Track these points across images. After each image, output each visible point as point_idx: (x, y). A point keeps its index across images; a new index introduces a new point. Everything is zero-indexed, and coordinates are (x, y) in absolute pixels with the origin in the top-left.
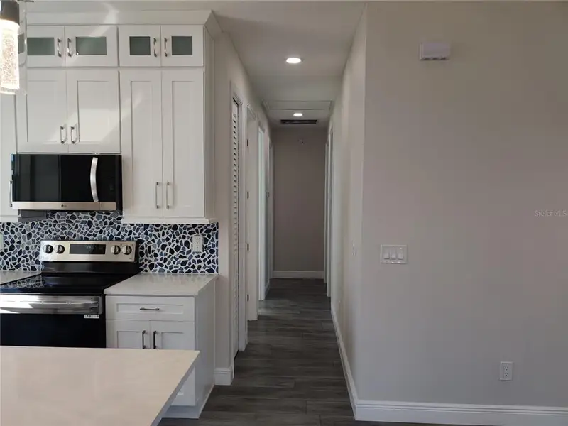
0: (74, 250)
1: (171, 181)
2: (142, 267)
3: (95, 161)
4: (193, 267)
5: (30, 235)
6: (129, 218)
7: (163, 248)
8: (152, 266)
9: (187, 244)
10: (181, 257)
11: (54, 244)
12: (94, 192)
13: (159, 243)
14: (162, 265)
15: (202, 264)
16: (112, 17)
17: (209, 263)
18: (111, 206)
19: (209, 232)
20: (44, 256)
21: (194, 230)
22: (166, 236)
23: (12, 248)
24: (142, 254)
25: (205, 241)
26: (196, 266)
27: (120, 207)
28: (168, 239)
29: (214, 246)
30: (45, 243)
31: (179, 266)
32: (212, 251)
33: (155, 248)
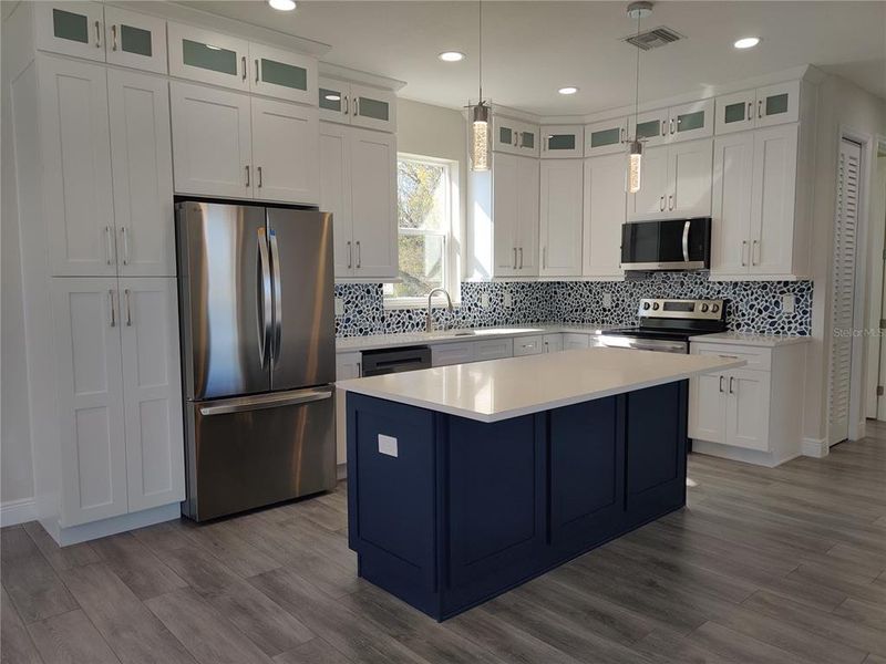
0: (667, 307)
1: (758, 239)
2: (729, 326)
3: (687, 225)
4: (783, 328)
5: (631, 295)
6: (716, 275)
7: (752, 307)
8: (738, 326)
9: (777, 303)
10: (770, 317)
11: (651, 301)
12: (685, 253)
13: (747, 303)
14: (749, 325)
15: (793, 326)
16: (709, 92)
17: (802, 324)
18: (702, 264)
19: (802, 290)
20: (643, 313)
21: (785, 289)
22: (755, 295)
23: (617, 306)
24: (730, 314)
25: (798, 301)
26: (786, 327)
27: (708, 266)
28: (756, 299)
29: (807, 306)
30: (643, 301)
31: (768, 326)
32: (805, 312)
33: (743, 307)
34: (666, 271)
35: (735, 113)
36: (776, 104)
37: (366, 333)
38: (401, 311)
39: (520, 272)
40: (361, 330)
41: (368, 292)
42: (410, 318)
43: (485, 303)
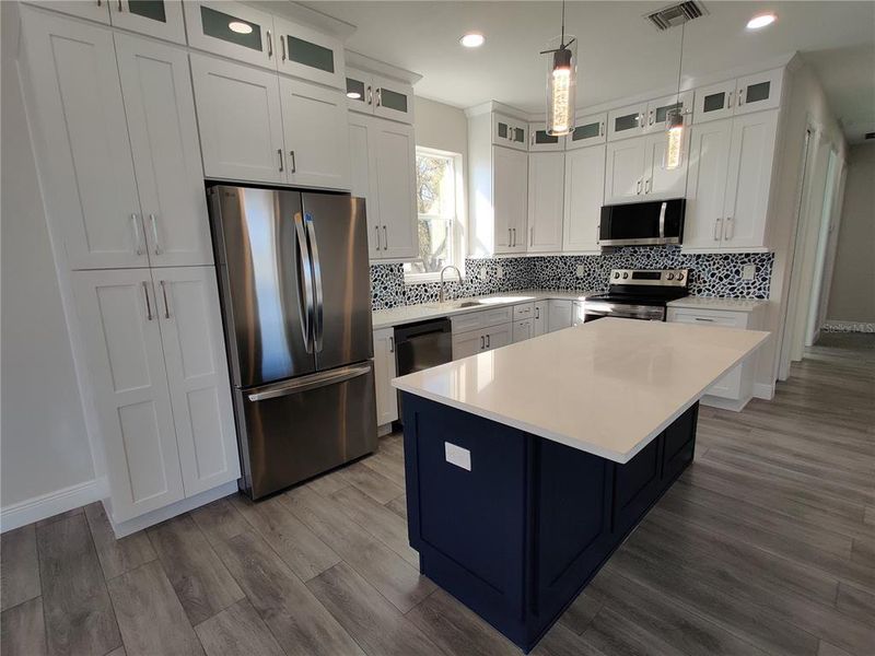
0: (635, 276)
1: (731, 216)
2: (691, 291)
3: (664, 206)
4: (742, 293)
5: (602, 266)
6: (686, 249)
7: (713, 275)
8: (700, 291)
9: (737, 272)
10: (730, 284)
11: (622, 272)
12: (661, 230)
13: (709, 272)
14: (709, 290)
15: (752, 291)
16: (688, 85)
17: (760, 289)
18: (675, 240)
19: (763, 261)
20: (613, 281)
21: (746, 260)
22: (717, 265)
23: (589, 275)
24: (692, 281)
25: (758, 270)
26: (745, 292)
27: (681, 242)
28: (718, 268)
29: (767, 274)
30: (614, 272)
31: (727, 291)
32: (764, 279)
33: (705, 275)
34: (633, 247)
35: (714, 102)
36: (758, 92)
37: (391, 306)
38: (419, 286)
39: (513, 250)
40: (387, 304)
41: (392, 270)
42: (426, 291)
43: (483, 276)
